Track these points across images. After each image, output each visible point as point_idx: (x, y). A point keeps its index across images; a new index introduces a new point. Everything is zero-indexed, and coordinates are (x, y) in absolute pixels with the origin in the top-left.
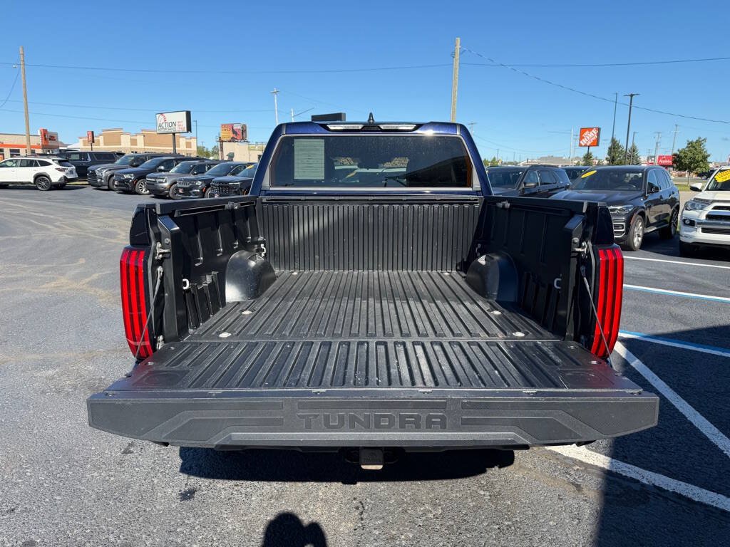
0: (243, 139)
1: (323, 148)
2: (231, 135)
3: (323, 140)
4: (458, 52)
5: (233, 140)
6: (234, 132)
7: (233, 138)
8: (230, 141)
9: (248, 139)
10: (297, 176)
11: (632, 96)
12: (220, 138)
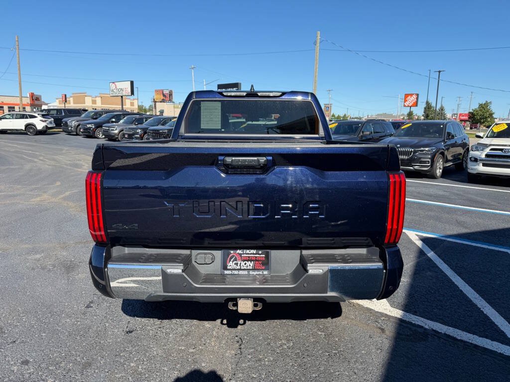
0: (170, 100)
1: (220, 108)
2: (162, 97)
3: (220, 103)
4: (318, 41)
5: (163, 101)
6: (164, 95)
7: (163, 99)
8: (161, 102)
9: (174, 100)
10: (203, 126)
11: (440, 72)
12: (154, 99)
